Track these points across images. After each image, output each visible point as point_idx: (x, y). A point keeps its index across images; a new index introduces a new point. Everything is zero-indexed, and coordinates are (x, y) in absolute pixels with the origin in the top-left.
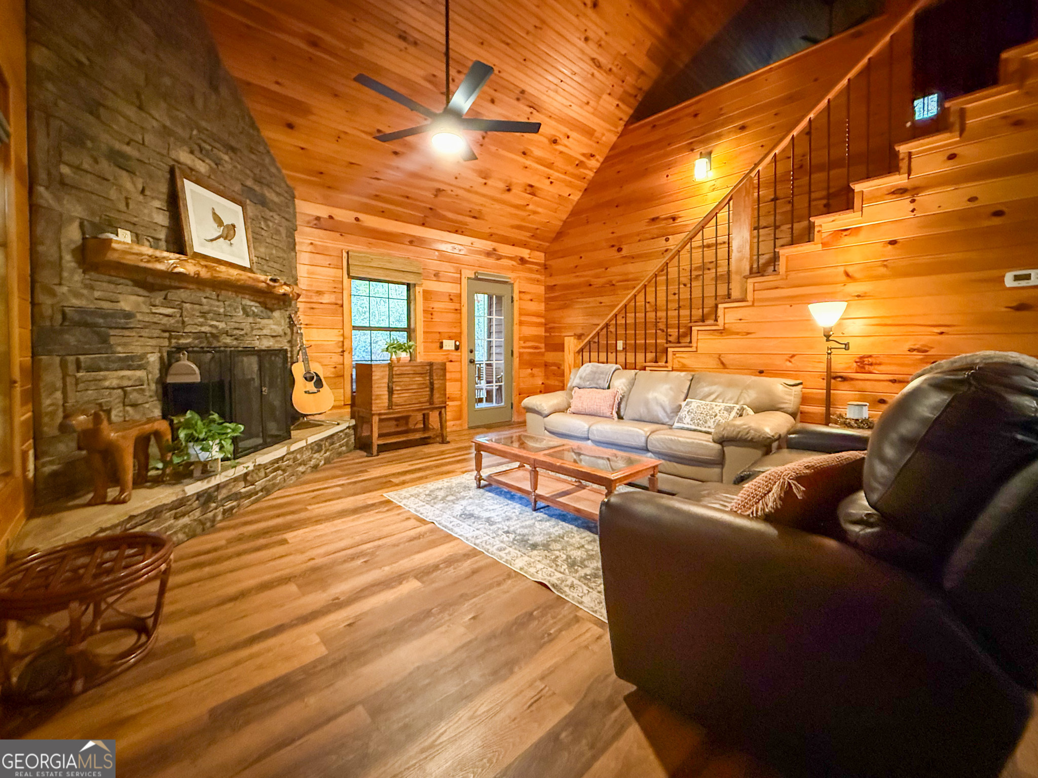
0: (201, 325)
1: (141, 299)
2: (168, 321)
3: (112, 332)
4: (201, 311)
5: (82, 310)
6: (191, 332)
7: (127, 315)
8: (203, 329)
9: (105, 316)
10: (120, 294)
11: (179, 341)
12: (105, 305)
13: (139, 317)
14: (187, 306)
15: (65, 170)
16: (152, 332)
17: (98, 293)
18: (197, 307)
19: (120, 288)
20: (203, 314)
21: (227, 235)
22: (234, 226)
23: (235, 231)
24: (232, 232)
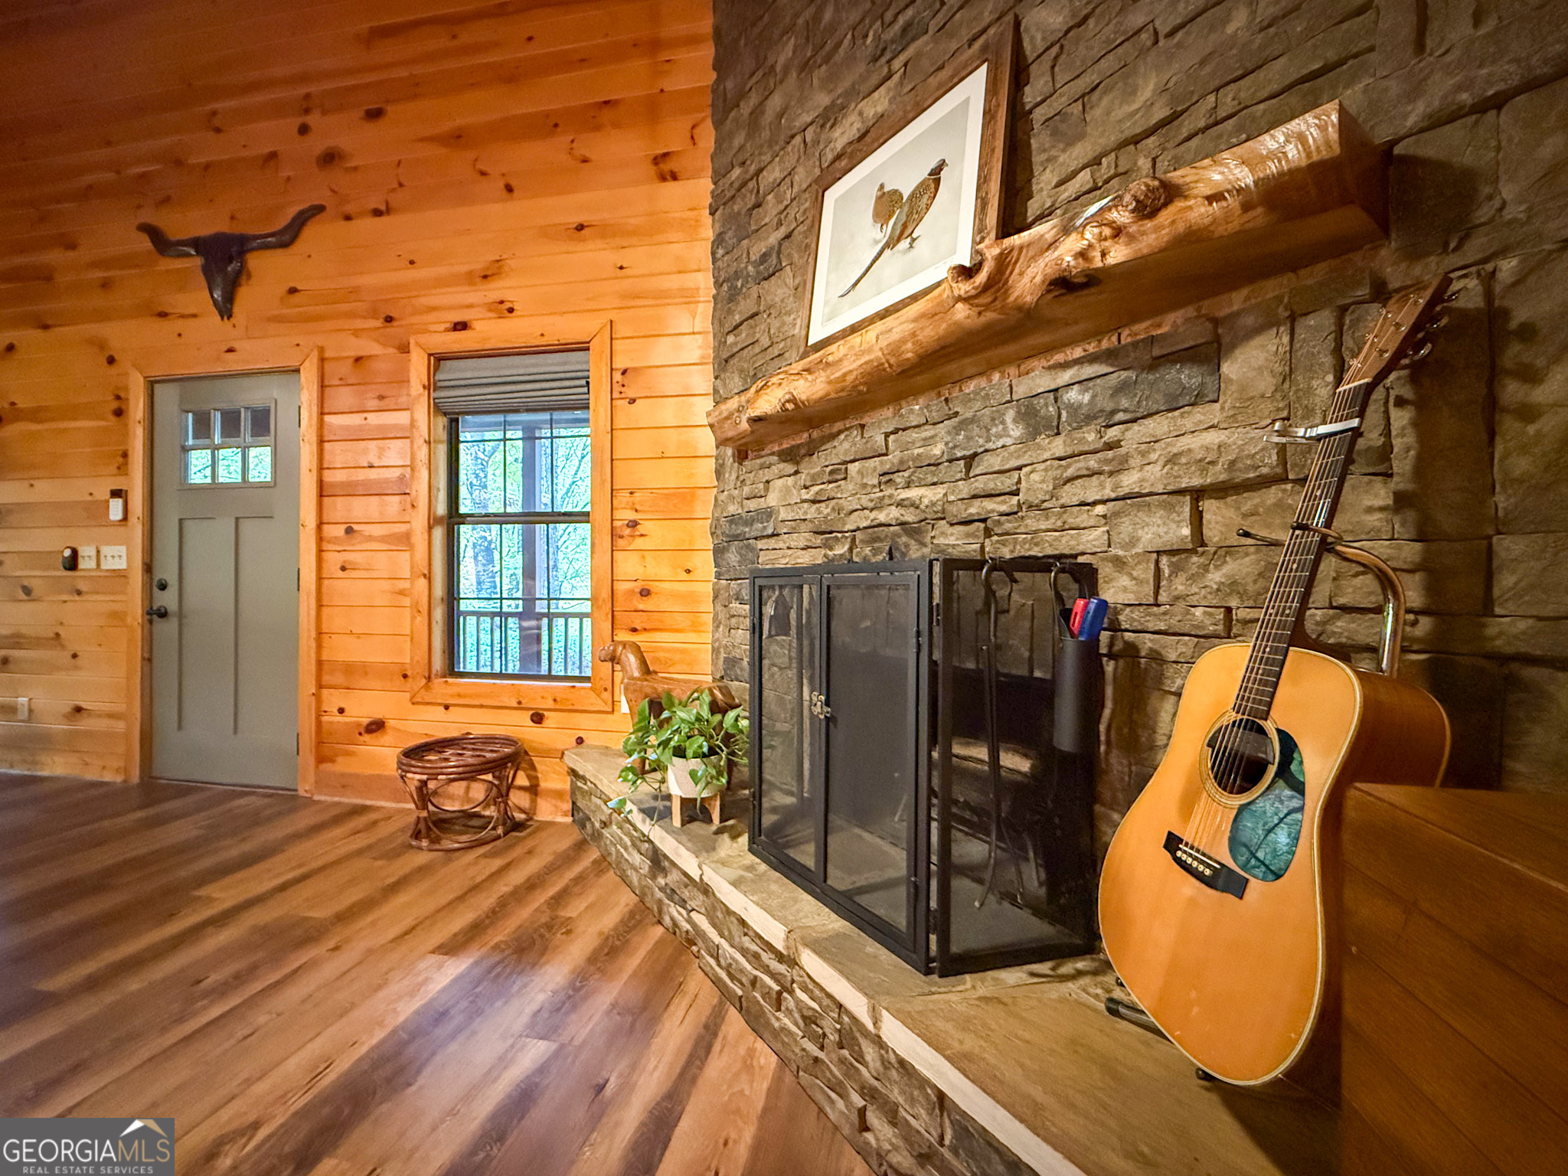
0: (879, 505)
1: (790, 481)
2: (819, 511)
3: (760, 544)
4: (880, 470)
5: (733, 519)
6: (858, 529)
7: (768, 513)
8: (881, 517)
9: (750, 523)
10: (768, 482)
11: (830, 553)
12: (752, 505)
13: (783, 514)
14: (853, 468)
15: (731, 339)
16: (801, 539)
17: (746, 490)
18: (872, 463)
19: (767, 474)
20: (887, 477)
21: (905, 226)
22: (936, 172)
23: (937, 182)
24: (925, 199)
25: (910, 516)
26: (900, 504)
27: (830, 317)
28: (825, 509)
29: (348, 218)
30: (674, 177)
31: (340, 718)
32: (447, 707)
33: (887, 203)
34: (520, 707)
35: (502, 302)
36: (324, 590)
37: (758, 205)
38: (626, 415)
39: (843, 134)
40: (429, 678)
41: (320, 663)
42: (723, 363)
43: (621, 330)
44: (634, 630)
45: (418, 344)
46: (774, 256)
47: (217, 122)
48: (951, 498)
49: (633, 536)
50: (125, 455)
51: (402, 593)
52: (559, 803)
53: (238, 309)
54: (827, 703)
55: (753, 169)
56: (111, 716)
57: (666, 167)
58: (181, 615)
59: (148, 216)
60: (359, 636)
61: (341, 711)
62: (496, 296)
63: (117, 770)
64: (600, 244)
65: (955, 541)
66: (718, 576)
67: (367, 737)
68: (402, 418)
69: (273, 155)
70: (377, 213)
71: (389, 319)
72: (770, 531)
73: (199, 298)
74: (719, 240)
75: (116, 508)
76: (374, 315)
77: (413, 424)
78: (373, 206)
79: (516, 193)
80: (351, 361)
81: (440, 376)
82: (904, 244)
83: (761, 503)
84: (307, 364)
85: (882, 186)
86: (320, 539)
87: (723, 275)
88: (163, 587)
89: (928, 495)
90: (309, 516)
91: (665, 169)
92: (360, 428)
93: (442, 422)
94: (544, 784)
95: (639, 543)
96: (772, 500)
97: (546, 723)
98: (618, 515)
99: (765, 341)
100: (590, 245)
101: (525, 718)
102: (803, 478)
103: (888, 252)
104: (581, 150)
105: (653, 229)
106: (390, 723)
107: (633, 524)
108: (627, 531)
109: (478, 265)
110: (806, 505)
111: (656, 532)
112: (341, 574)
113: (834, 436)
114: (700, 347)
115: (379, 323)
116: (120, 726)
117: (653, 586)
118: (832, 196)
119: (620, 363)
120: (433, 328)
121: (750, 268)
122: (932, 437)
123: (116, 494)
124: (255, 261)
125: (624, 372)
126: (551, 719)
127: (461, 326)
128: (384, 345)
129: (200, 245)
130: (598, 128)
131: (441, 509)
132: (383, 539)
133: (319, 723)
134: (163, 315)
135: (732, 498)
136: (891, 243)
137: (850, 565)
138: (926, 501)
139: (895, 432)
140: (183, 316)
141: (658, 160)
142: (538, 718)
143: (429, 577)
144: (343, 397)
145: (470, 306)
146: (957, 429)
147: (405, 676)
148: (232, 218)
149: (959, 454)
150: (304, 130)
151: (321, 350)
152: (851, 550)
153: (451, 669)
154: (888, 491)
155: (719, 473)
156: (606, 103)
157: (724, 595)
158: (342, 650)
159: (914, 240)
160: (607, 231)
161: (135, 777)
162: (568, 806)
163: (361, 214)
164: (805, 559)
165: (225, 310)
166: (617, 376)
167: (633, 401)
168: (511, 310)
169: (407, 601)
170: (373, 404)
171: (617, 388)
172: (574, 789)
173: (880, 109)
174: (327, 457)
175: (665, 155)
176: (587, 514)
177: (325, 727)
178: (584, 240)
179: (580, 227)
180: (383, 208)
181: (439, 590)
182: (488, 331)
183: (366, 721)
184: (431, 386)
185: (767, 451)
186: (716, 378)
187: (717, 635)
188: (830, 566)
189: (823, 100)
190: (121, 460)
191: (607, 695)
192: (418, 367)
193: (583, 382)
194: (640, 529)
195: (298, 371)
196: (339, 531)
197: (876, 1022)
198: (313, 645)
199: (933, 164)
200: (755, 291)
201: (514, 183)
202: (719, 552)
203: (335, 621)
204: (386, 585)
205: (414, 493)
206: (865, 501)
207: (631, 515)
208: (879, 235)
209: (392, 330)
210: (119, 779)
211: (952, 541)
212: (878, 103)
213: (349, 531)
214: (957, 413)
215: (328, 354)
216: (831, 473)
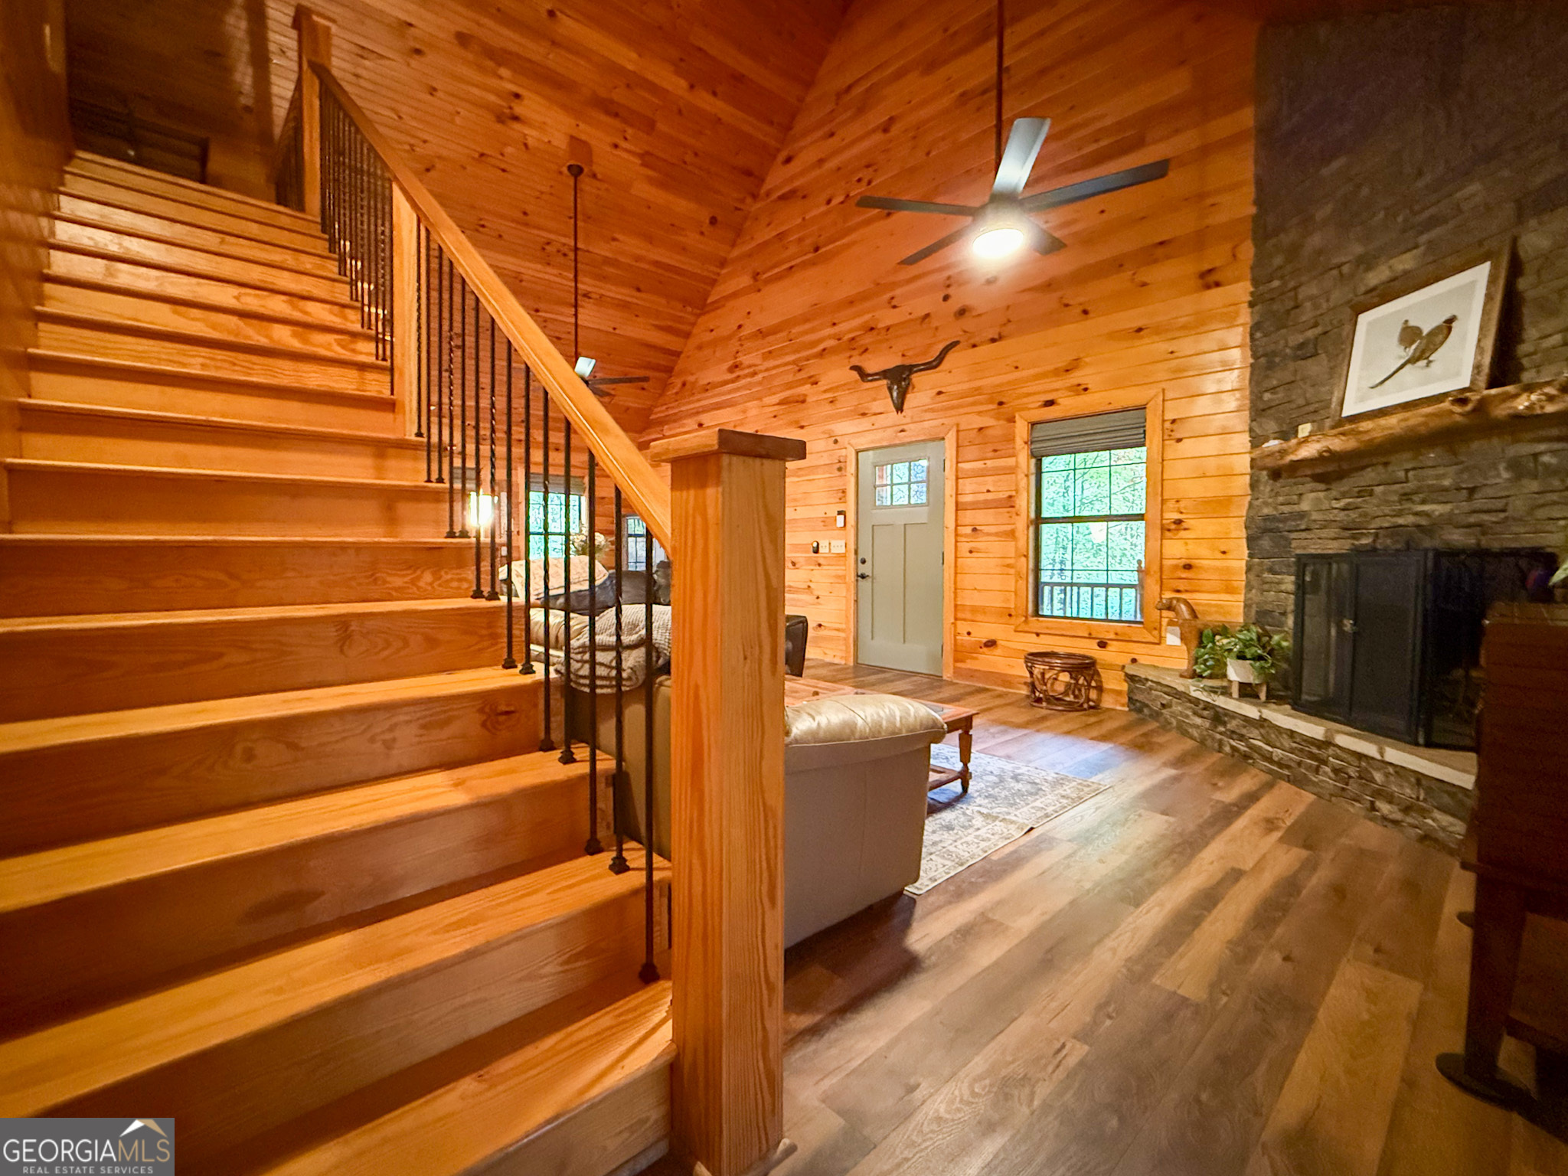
0: (1399, 514)
1: (1321, 495)
2: (1348, 515)
3: (1293, 535)
4: (1402, 491)
5: (1267, 518)
6: (1381, 528)
7: (1302, 515)
8: (1401, 521)
9: (1284, 521)
10: (1301, 494)
11: (1356, 543)
12: (1286, 509)
13: (1315, 516)
14: (1379, 490)
15: (1267, 396)
16: (1331, 532)
17: (1281, 499)
18: (1397, 487)
19: (1301, 489)
20: (1406, 496)
21: (1423, 352)
22: (1450, 321)
23: (1450, 329)
24: (1441, 337)
25: (1423, 522)
26: (1416, 514)
27: (1362, 399)
28: (1353, 515)
29: (974, 346)
30: (1217, 284)
31: (968, 638)
32: (1038, 635)
33: (1409, 334)
34: (1090, 637)
35: (1079, 385)
36: (959, 564)
37: (1297, 307)
38: (1174, 450)
39: (1376, 277)
40: (1026, 617)
41: (956, 606)
42: (1259, 411)
43: (1169, 395)
44: (1178, 591)
45: (1021, 417)
46: (1311, 346)
47: (894, 303)
48: (1456, 512)
49: (1178, 530)
50: (844, 492)
51: (1008, 566)
52: (1119, 698)
53: (905, 406)
54: (1355, 625)
55: (1292, 284)
56: (838, 630)
57: (1212, 278)
58: (873, 578)
59: (855, 361)
60: (979, 591)
61: (969, 633)
62: (1076, 382)
63: (842, 658)
64: (1156, 338)
65: (1457, 537)
66: (1251, 556)
67: (985, 650)
68: (1011, 461)
69: (927, 316)
70: (993, 340)
71: (1001, 403)
72: (1303, 527)
73: (885, 403)
74: (1255, 328)
75: (840, 519)
76: (990, 401)
77: (1017, 466)
78: (991, 336)
79: (1091, 315)
80: (975, 431)
81: (1035, 434)
82: (1423, 363)
83: (1296, 508)
84: (949, 435)
85: (1406, 321)
86: (957, 535)
87: (1261, 351)
88: (864, 562)
89: (1437, 509)
90: (951, 524)
91: (1209, 280)
92: (982, 470)
93: (1033, 461)
94: (1105, 686)
95: (1183, 534)
96: (1305, 506)
97: (1109, 648)
98: (1167, 515)
99: (1301, 401)
100: (1147, 340)
101: (1094, 644)
102: (1334, 493)
103: (1409, 366)
104: (1142, 277)
105: (1199, 324)
106: (999, 642)
107: (1179, 522)
108: (1173, 527)
109: (1061, 364)
110: (1336, 511)
111: (1200, 527)
112: (968, 554)
113: (1363, 468)
114: (1237, 399)
115: (995, 406)
116: (843, 635)
117: (1193, 562)
118: (1364, 319)
119: (1169, 416)
120: (1030, 406)
121: (1288, 351)
122: (1443, 475)
123: (840, 513)
124: (916, 378)
125: (1174, 421)
126: (1113, 646)
127: (1050, 403)
128: (998, 419)
129: (884, 374)
130: (1156, 261)
131: (1033, 515)
132: (997, 534)
133: (955, 640)
134: (864, 414)
135: (1266, 504)
136: (1412, 360)
137: (1372, 550)
138: (1437, 513)
139: (1414, 469)
140: (875, 414)
141: (1203, 275)
142: (1103, 645)
143: (1026, 556)
144: (970, 452)
145: (1057, 390)
146: (1462, 472)
147: (1010, 615)
148: (903, 355)
149: (1464, 486)
150: (946, 298)
151: (958, 425)
152: (1374, 541)
153: (1037, 613)
154: (1407, 505)
155: (1254, 485)
156: (1162, 243)
157: (1257, 569)
158: (969, 599)
159: (1430, 362)
160: (1159, 330)
161: (851, 663)
162: (1126, 700)
163: (982, 343)
164: (1333, 547)
165: (899, 408)
166: (1167, 425)
167: (1179, 440)
168: (1086, 389)
169: (1012, 571)
170: (991, 454)
171: (1167, 432)
172: (1131, 691)
173: (1407, 267)
174: (960, 488)
175: (1210, 271)
176: (1143, 515)
177: (959, 642)
178: (1142, 337)
179: (1140, 330)
180: (996, 337)
181: (1031, 565)
182: (1068, 404)
183: (985, 640)
184: (1030, 442)
185: (1299, 473)
186: (1252, 421)
187: (1249, 596)
188: (1358, 551)
189: (1358, 249)
190: (840, 495)
191: (1156, 633)
192: (1021, 429)
193: (1141, 431)
194: (1184, 525)
195: (943, 439)
196: (968, 530)
197: (1382, 755)
198: (952, 595)
199: (1447, 316)
200: (1291, 366)
201: (1089, 308)
202: (1251, 540)
203: (966, 581)
204: (1000, 561)
205: (1017, 506)
206: (1387, 510)
207: (1177, 516)
208: (1403, 354)
209: (1004, 409)
210: (843, 662)
211: (1455, 537)
212: (1405, 262)
213: (975, 530)
214: (1462, 462)
215: (962, 428)
216: (1360, 492)
